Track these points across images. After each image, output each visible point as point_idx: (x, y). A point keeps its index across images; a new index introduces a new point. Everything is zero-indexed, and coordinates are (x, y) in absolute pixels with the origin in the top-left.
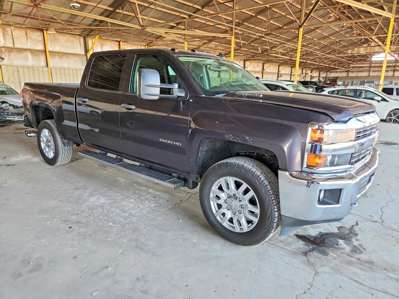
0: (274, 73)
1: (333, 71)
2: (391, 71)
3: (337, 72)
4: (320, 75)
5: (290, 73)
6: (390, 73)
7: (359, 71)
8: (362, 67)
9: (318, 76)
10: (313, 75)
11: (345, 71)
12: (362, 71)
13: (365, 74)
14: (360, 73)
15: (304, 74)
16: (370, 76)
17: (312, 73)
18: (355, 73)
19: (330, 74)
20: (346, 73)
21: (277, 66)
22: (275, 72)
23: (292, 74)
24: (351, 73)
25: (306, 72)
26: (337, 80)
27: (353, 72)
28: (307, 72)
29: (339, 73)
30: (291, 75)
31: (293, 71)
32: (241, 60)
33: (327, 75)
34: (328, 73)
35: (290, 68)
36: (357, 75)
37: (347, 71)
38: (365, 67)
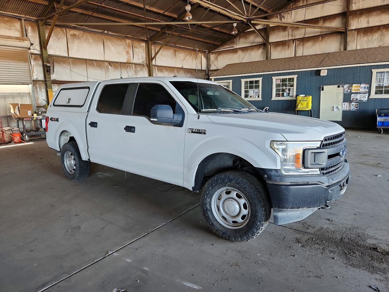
1: (221, 49)
3: (235, 51)
7: (304, 40)
11: (258, 46)
19: (216, 59)
20: (261, 51)
24: (279, 49)
29: (240, 52)
33: (208, 65)
34: (212, 57)
37: (265, 45)
38: (324, 22)
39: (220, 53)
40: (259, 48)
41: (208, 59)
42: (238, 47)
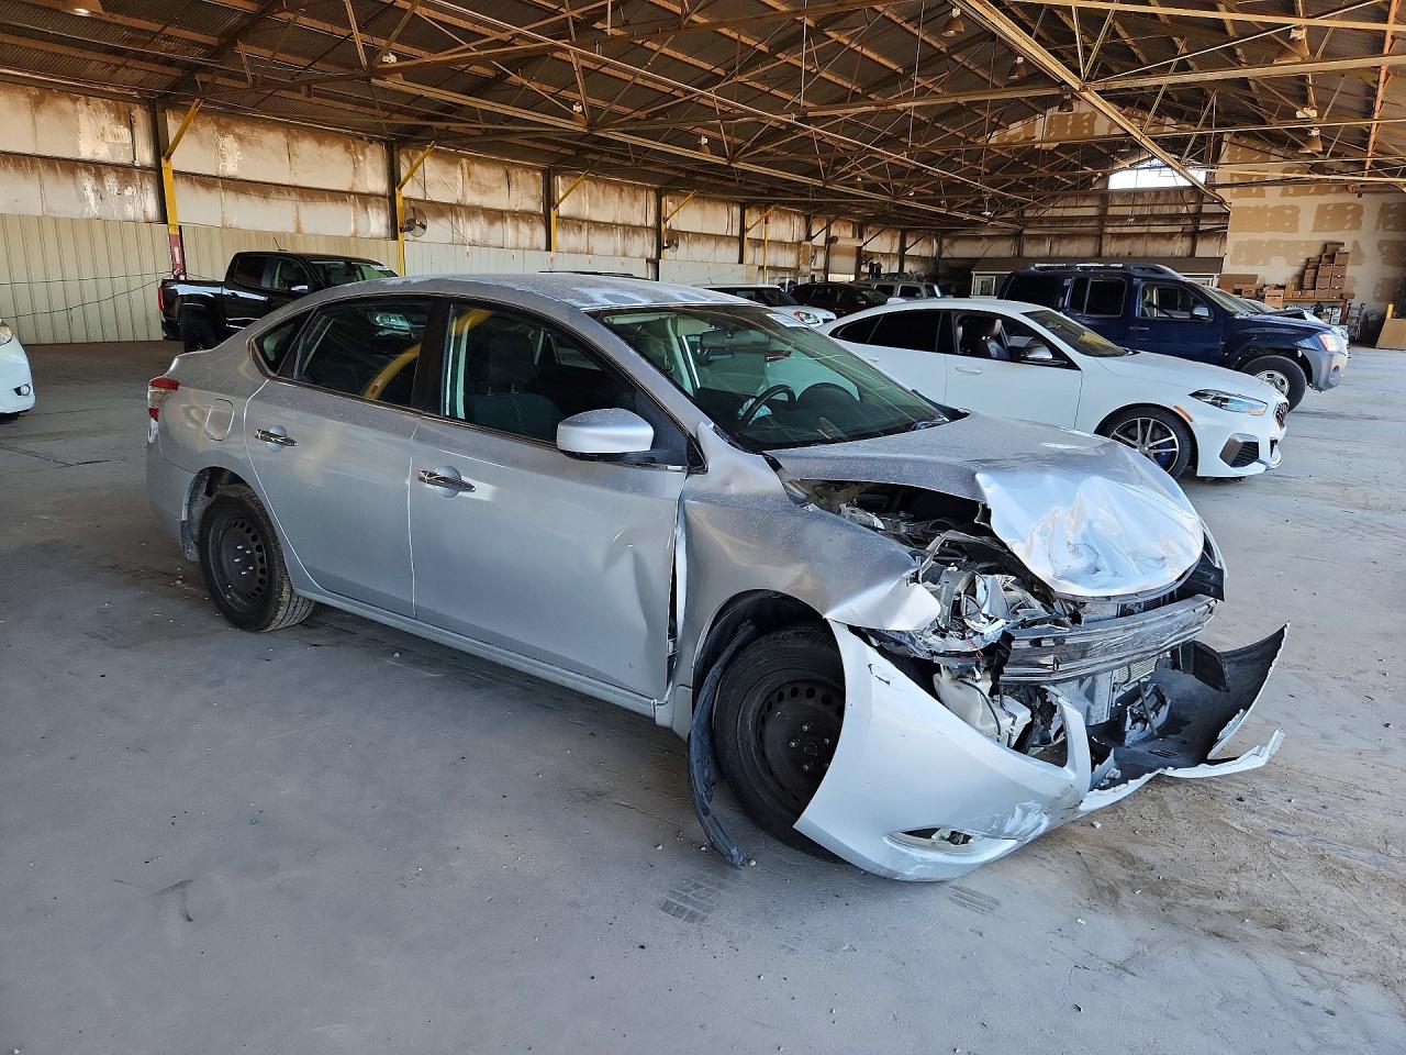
0: (630, 229)
1: (961, 234)
2: (1184, 234)
3: (979, 238)
4: (903, 248)
5: (736, 232)
6: (1179, 244)
7: (1060, 237)
8: (1072, 219)
9: (896, 250)
10: (868, 248)
11: (1008, 237)
12: (1072, 236)
13: (1085, 248)
14: (1065, 242)
15: (820, 240)
16: (1103, 255)
17: (861, 237)
18: (1048, 245)
19: (951, 245)
20: (1011, 242)
21: (652, 195)
22: (638, 220)
23: (749, 235)
24: (1033, 242)
25: (828, 228)
26: (974, 273)
27: (1039, 239)
28: (834, 232)
29: (985, 240)
30: (741, 239)
31: (748, 225)
32: (361, 138)
33: (940, 251)
34: (945, 242)
35: (736, 211)
36: (1055, 252)
37: (1017, 236)
38: (1082, 221)
39: (957, 239)
40: (1009, 240)
41: (940, 245)
42: (983, 234)
